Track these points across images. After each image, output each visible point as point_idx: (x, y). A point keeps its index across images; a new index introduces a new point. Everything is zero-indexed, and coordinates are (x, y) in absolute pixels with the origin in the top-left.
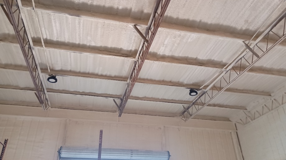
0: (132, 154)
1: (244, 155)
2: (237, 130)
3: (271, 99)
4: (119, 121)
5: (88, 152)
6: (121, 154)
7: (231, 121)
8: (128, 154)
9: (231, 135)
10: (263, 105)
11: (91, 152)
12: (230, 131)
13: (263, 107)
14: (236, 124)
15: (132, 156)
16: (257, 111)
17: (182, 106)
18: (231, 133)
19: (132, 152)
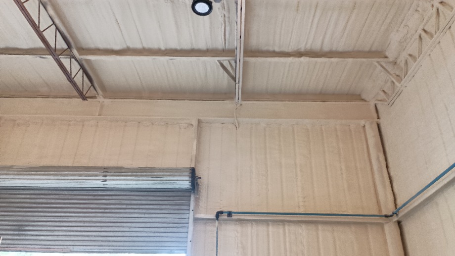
0: (105, 176)
1: (392, 174)
2: (378, 118)
3: (433, 6)
4: (99, 115)
5: (10, 173)
6: (81, 175)
7: (366, 101)
8: (96, 175)
9: (365, 131)
10: (420, 31)
11: (16, 173)
12: (362, 122)
13: (420, 37)
14: (377, 106)
15: (105, 180)
16: (410, 55)
17: (217, 62)
18: (364, 126)
19: (107, 172)
